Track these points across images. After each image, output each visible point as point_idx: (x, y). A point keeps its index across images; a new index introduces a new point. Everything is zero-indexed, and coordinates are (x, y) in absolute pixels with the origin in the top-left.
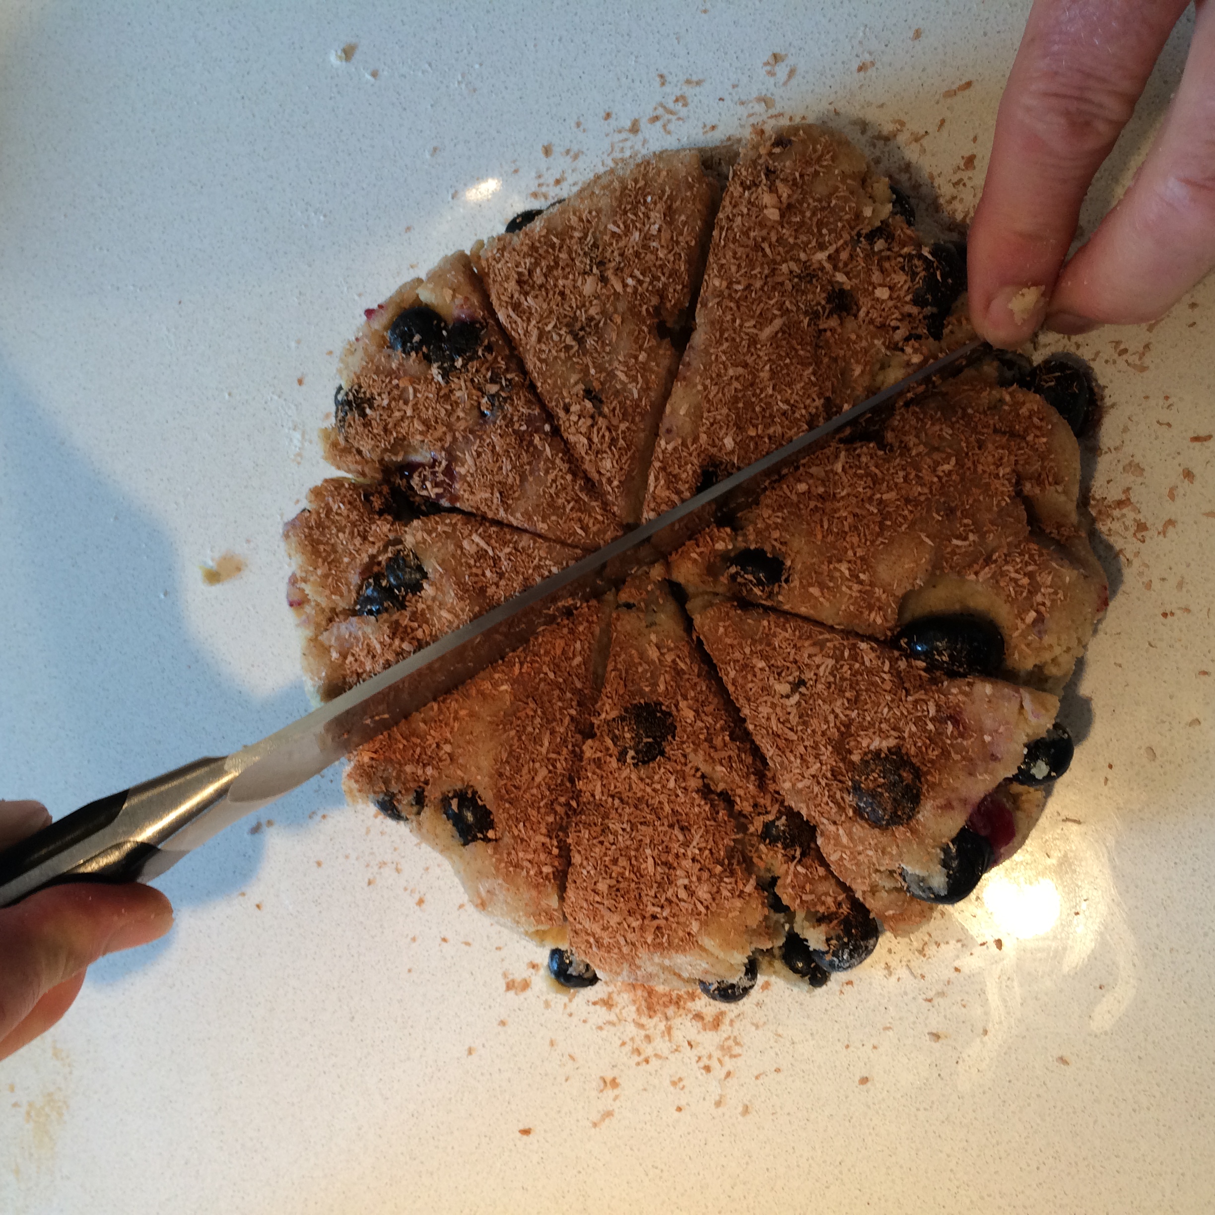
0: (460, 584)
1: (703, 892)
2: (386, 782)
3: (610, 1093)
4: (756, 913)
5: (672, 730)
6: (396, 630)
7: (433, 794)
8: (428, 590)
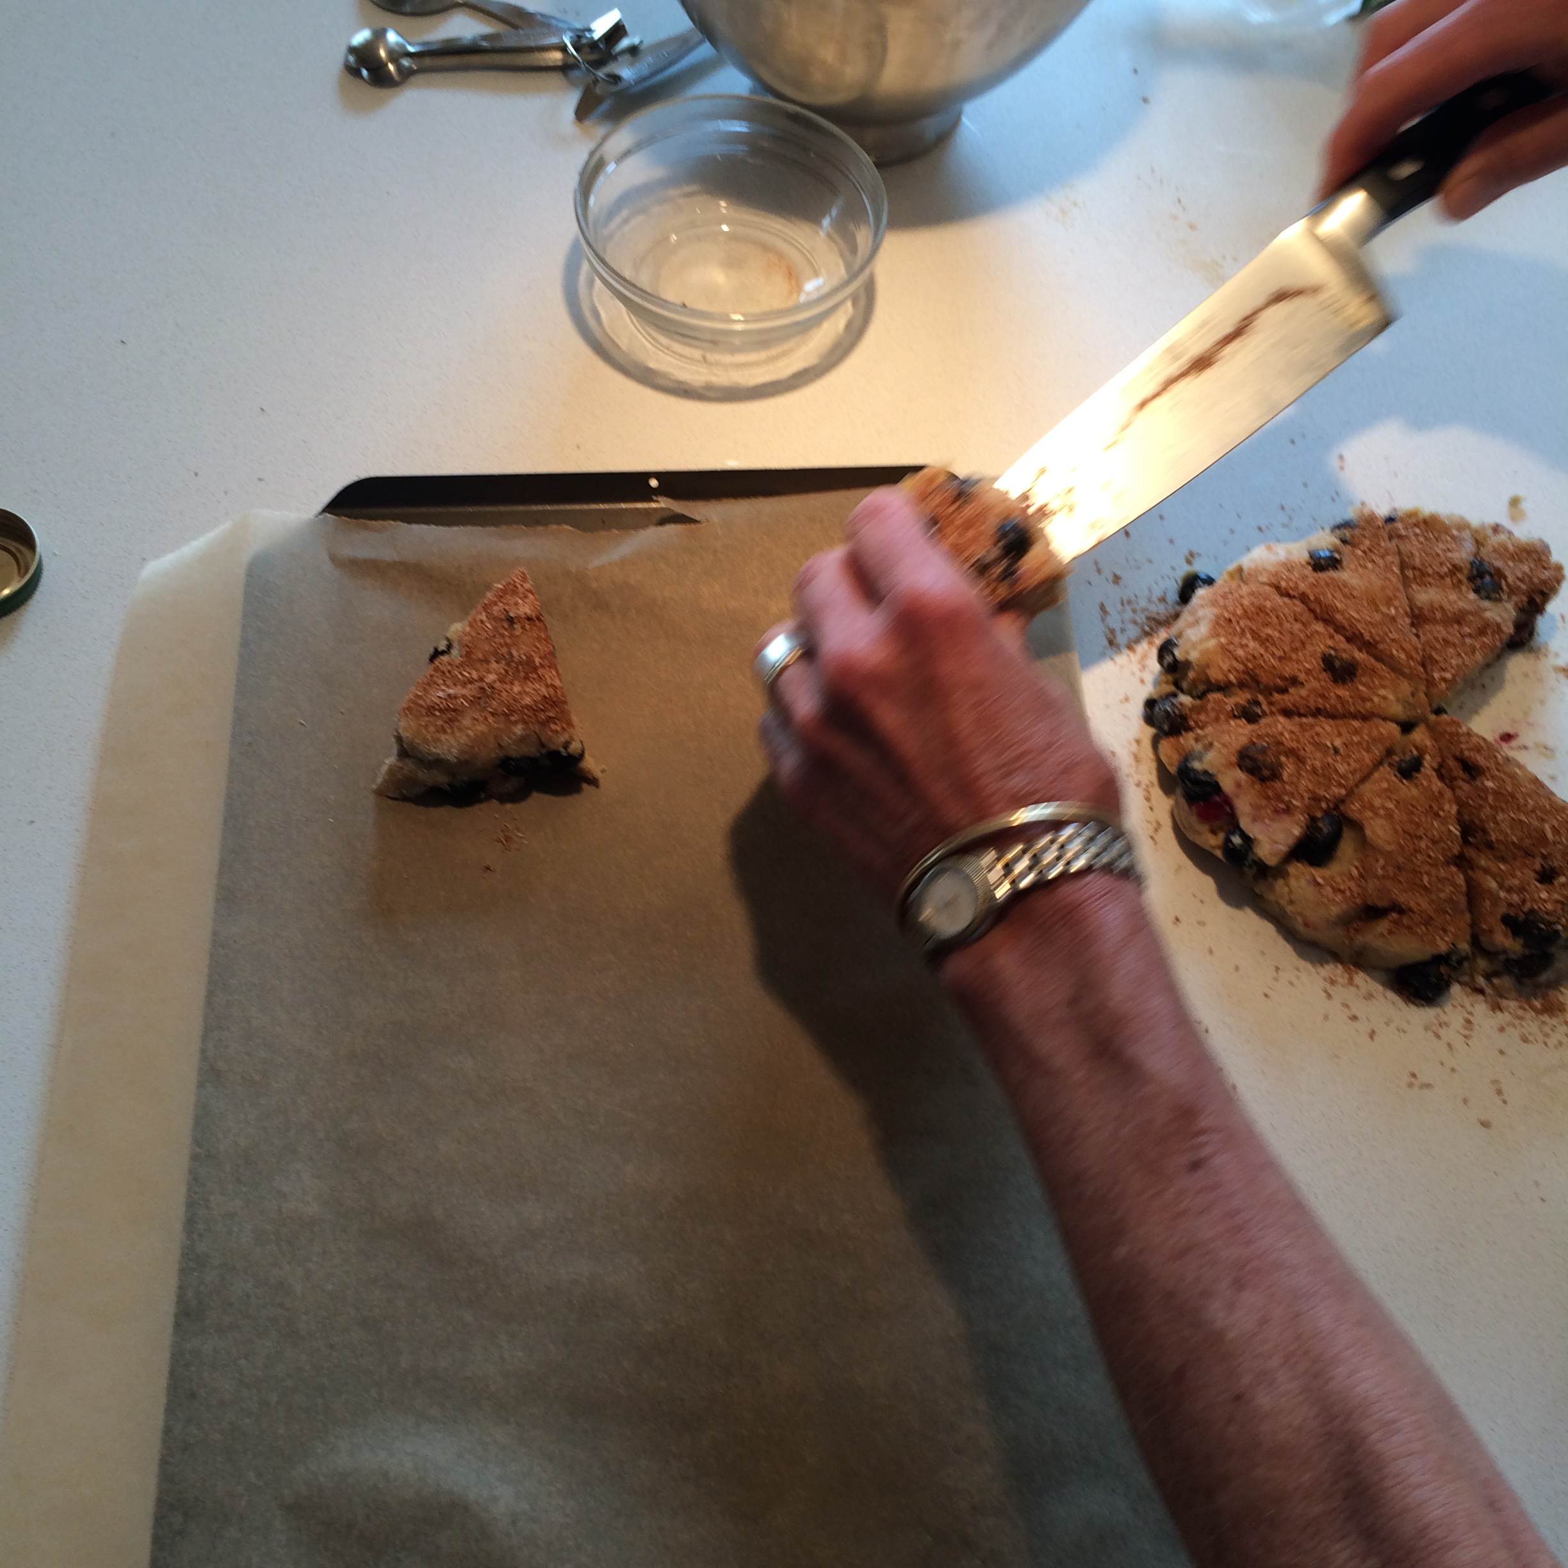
0: (1470, 613)
1: (1240, 652)
2: (1364, 529)
3: (1111, 578)
4: (1215, 675)
5: (1335, 681)
6: (1456, 568)
7: (1346, 549)
8: (1472, 596)
